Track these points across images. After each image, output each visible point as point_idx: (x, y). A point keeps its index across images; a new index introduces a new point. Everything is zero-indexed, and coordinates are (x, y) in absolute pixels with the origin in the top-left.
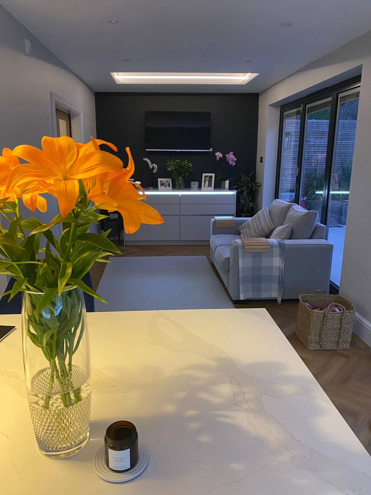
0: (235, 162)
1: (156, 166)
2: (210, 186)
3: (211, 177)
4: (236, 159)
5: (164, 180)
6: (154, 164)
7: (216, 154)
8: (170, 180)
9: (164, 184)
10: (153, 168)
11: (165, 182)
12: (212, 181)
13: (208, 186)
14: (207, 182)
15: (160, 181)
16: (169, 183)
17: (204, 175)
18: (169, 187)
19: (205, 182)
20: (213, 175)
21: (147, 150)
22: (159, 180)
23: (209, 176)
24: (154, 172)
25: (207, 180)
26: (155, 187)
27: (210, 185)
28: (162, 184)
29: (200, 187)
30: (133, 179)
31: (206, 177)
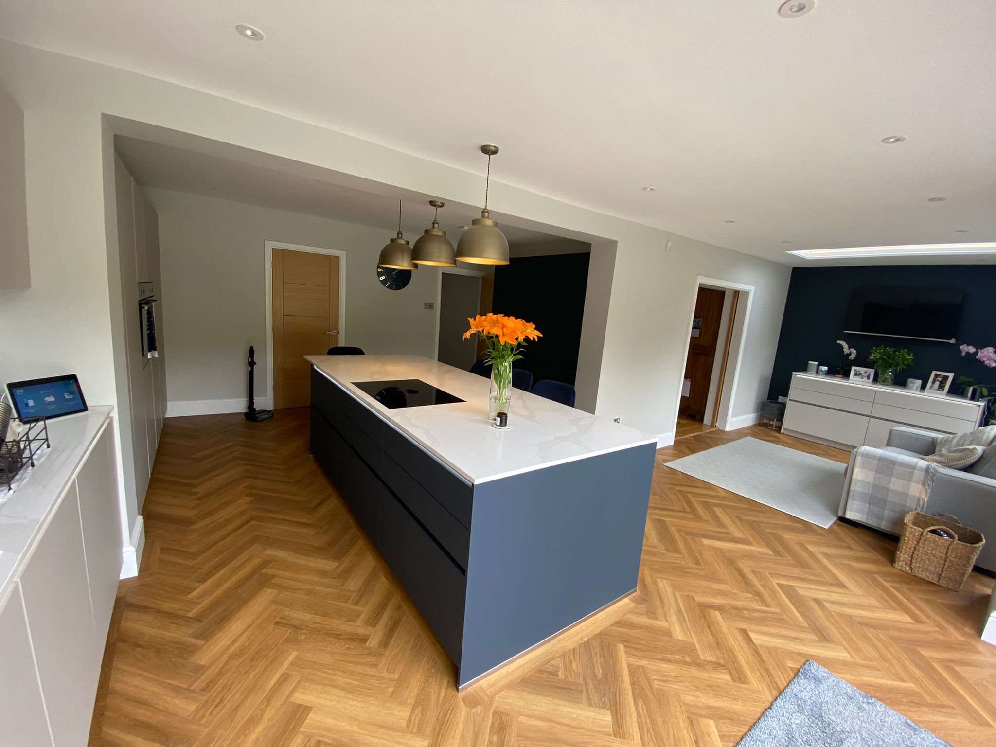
1: (857, 352)
2: (941, 390)
3: (946, 378)
5: (862, 370)
6: (853, 350)
7: (962, 347)
8: (872, 372)
9: (861, 374)
10: (850, 354)
11: (862, 372)
13: (938, 390)
14: (937, 383)
15: (855, 370)
16: (869, 375)
18: (868, 379)
19: (933, 383)
20: (951, 376)
21: (845, 331)
22: (853, 368)
23: (944, 376)
25: (938, 381)
26: (846, 375)
28: (856, 374)
29: (923, 387)
30: (817, 363)
31: (937, 376)
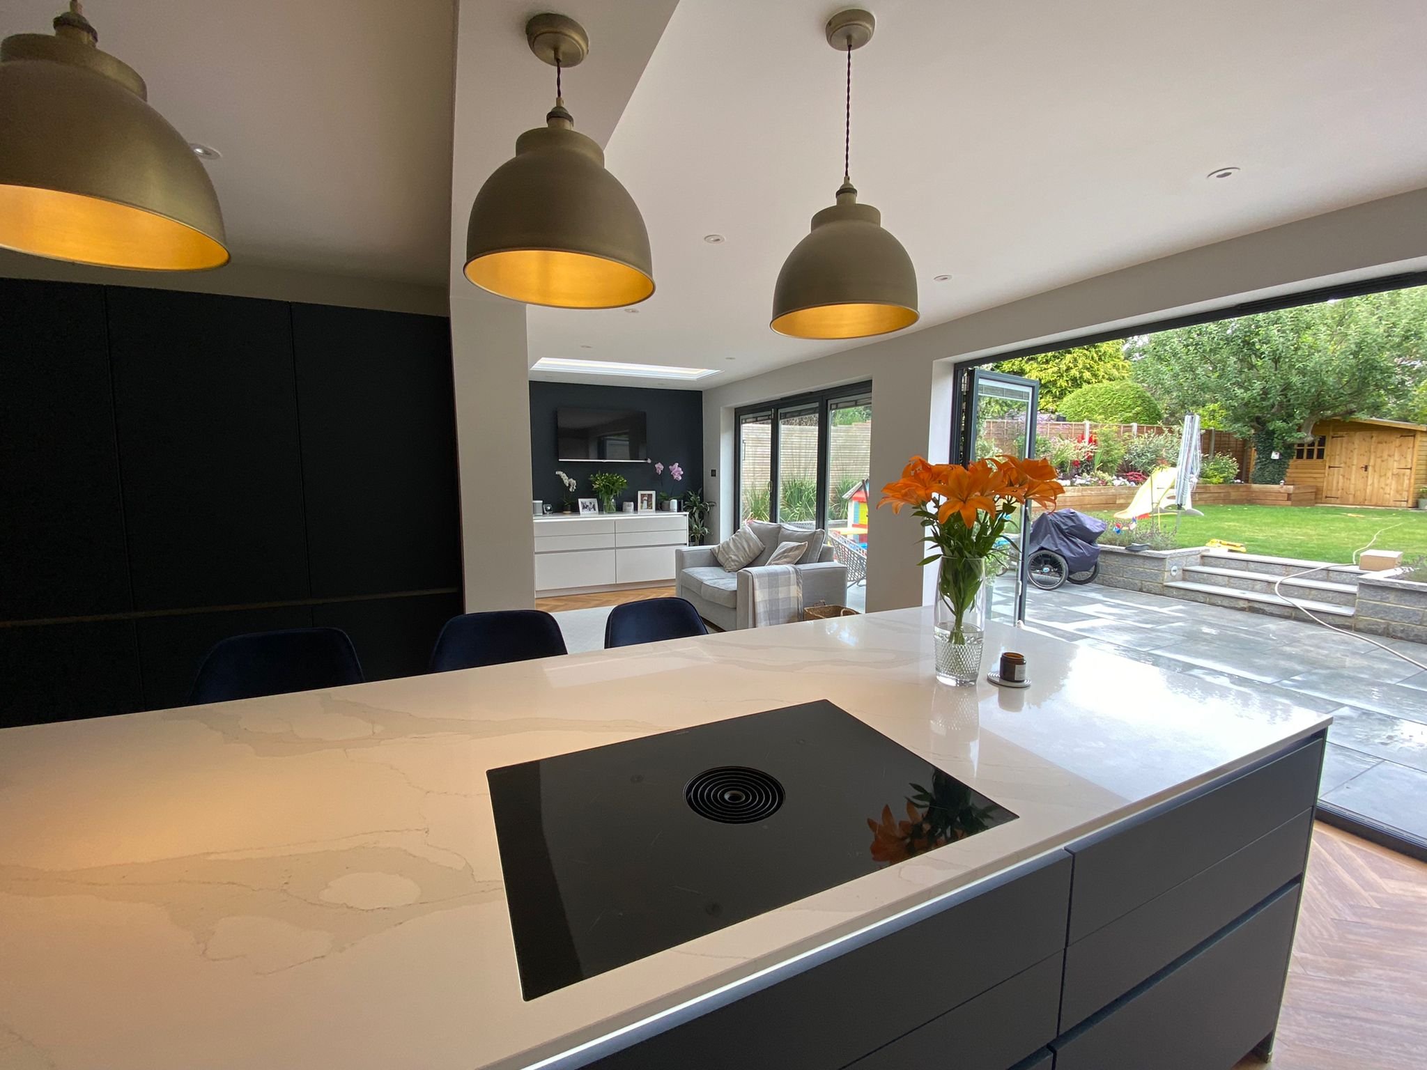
0: (682, 476)
1: (575, 481)
2: (650, 508)
3: (650, 496)
4: (682, 473)
5: (587, 501)
6: (571, 480)
7: (656, 466)
8: (595, 501)
9: (587, 506)
10: (571, 485)
11: (588, 504)
12: (651, 501)
13: (647, 508)
14: (645, 502)
15: (582, 503)
16: (594, 505)
17: (640, 493)
18: (595, 510)
19: (642, 502)
20: (653, 493)
21: (560, 460)
22: (580, 501)
23: (648, 494)
24: (571, 490)
25: (645, 500)
26: (575, 510)
27: (649, 506)
28: (584, 507)
29: (636, 509)
30: (541, 502)
31: (643, 496)
